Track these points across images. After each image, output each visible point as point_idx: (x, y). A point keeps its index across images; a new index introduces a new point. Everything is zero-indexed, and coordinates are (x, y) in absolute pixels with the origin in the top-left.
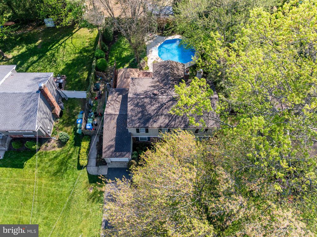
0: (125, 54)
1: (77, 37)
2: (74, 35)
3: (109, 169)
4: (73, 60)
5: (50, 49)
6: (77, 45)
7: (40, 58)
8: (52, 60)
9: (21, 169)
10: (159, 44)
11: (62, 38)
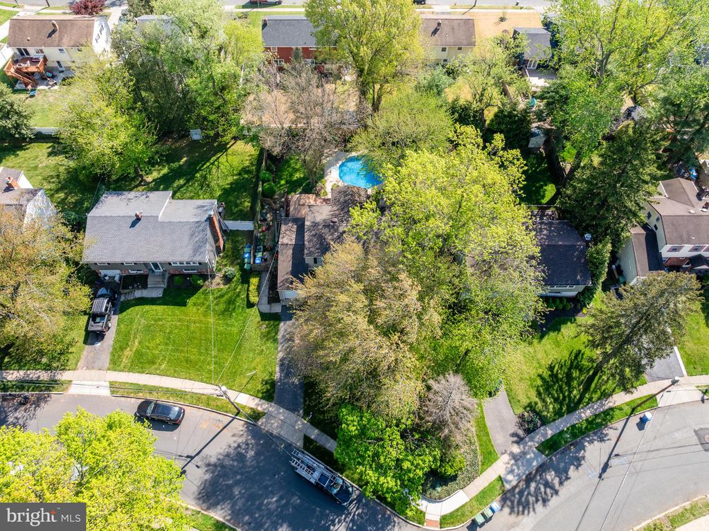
0: (297, 175)
1: (233, 154)
2: (230, 151)
3: (283, 306)
4: (231, 184)
5: (200, 170)
6: (234, 163)
7: (188, 181)
8: (204, 184)
9: (183, 308)
10: (340, 163)
11: (214, 155)
